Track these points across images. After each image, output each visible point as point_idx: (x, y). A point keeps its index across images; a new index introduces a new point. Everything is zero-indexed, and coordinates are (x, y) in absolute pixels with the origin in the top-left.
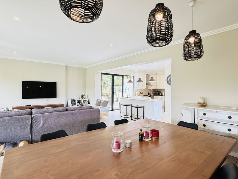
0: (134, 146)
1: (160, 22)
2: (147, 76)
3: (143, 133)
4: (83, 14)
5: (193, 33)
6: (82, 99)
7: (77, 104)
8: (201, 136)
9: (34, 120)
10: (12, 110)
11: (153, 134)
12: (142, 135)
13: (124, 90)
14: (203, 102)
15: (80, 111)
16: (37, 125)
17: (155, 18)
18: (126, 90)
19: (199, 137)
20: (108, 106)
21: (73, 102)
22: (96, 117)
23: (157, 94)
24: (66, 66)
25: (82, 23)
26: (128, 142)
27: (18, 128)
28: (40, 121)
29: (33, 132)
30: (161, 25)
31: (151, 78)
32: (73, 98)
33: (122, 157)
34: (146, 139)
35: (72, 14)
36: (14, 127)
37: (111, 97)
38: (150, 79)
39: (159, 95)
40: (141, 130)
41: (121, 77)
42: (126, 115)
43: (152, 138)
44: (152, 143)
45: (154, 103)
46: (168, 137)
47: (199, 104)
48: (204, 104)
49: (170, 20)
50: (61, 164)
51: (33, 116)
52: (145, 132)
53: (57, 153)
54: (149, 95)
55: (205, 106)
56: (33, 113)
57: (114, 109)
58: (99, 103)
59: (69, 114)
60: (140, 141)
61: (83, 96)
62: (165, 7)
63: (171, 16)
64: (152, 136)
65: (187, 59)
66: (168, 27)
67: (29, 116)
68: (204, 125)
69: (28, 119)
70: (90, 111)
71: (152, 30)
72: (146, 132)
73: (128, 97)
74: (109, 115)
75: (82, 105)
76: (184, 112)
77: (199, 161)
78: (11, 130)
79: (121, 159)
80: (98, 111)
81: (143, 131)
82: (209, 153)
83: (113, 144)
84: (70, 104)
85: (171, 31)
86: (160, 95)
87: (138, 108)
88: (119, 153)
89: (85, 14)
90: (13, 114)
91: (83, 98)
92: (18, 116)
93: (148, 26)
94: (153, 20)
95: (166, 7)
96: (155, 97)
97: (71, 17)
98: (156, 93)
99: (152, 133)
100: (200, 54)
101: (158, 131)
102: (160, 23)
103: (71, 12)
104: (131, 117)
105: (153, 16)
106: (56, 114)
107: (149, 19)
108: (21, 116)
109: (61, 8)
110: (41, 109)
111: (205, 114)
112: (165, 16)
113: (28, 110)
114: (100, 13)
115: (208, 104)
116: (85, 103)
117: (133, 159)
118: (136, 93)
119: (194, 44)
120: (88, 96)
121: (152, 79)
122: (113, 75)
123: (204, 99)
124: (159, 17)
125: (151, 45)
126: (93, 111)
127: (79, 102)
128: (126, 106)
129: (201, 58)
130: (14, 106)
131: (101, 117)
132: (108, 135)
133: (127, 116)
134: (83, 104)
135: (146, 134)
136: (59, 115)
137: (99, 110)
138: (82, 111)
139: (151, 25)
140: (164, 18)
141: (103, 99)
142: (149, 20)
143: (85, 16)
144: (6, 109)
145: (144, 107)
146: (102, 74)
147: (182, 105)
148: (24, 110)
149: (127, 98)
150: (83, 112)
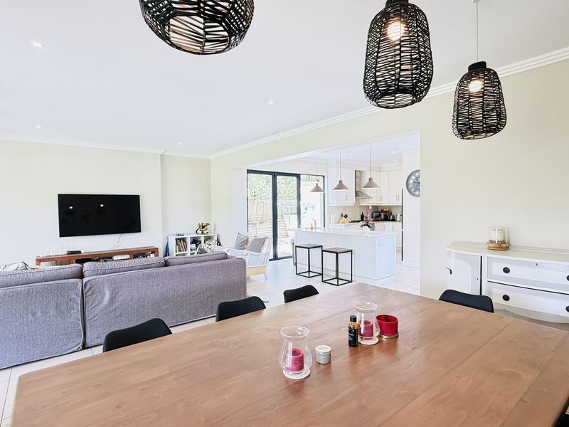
0: (338, 360)
1: (399, 44)
2: (358, 174)
3: (359, 326)
4: (202, 32)
5: (478, 69)
6: (203, 233)
7: (189, 246)
8: (504, 328)
9: (88, 291)
10: (36, 267)
11: (384, 326)
12: (355, 330)
13: (302, 210)
14: (501, 239)
15: (199, 264)
16: (96, 303)
17: (385, 34)
18: (306, 209)
19: (500, 332)
20: (264, 250)
21: (181, 241)
22: (236, 277)
23: (383, 217)
24: (162, 156)
25: (199, 54)
26: (323, 349)
27: (52, 312)
28: (104, 291)
29: (87, 319)
30: (401, 52)
31: (368, 181)
32: (181, 233)
33: (310, 392)
34: (366, 339)
35: (174, 32)
36: (42, 307)
37: (272, 226)
38: (364, 184)
39: (387, 219)
40: (354, 319)
41: (295, 178)
42: (309, 271)
43: (381, 337)
44: (381, 349)
45: (377, 241)
46: (419, 333)
47: (492, 245)
48: (504, 245)
49: (423, 38)
50: (157, 415)
51: (85, 280)
52: (362, 322)
53: (147, 382)
54: (362, 220)
55: (507, 249)
56: (86, 274)
57: (279, 257)
58: (243, 244)
59: (171, 274)
60: (350, 345)
61: (203, 227)
62: (411, 5)
63: (428, 28)
64: (382, 333)
65: (463, 136)
66: (420, 56)
67: (75, 280)
68: (506, 298)
69: (75, 288)
70: (223, 264)
71: (378, 65)
72: (366, 323)
73: (314, 227)
74: (267, 273)
75: (202, 251)
76: (452, 263)
77: (506, 402)
78: (34, 315)
79: (308, 398)
80: (242, 263)
81: (357, 322)
82: (528, 377)
83: (286, 357)
84: (173, 247)
85: (427, 66)
86: (389, 220)
87: (337, 254)
88: (302, 381)
89: (207, 30)
90: (38, 276)
91: (205, 232)
92: (50, 283)
93: (367, 56)
94: (380, 41)
95: (414, 6)
96: (378, 225)
97: (172, 39)
98: (380, 215)
99: (380, 325)
100: (498, 124)
101: (394, 319)
102: (398, 47)
103: (169, 27)
104: (320, 274)
105: (381, 31)
106: (141, 274)
107: (369, 36)
108: (58, 282)
109: (145, 17)
110: (104, 263)
111: (506, 270)
112: (409, 28)
113: (75, 267)
114: (248, 26)
115: (513, 242)
116: (210, 245)
117: (339, 397)
118: (333, 216)
119: (482, 97)
120: (215, 225)
121: (371, 184)
122: (274, 175)
123: (503, 231)
124: (396, 30)
125: (375, 104)
126: (230, 265)
127: (195, 241)
128: (309, 249)
129: (499, 131)
130: (42, 256)
131: (248, 277)
132: (269, 330)
133: (311, 274)
134: (205, 248)
135: (365, 328)
136: (149, 276)
137: (244, 262)
138: (204, 264)
139: (376, 54)
140: (407, 35)
141: (253, 234)
142: (368, 41)
143: (207, 36)
144: (21, 265)
145: (351, 251)
146: (249, 171)
147: (448, 247)
148: (64, 266)
149: (310, 230)
150: (206, 266)
